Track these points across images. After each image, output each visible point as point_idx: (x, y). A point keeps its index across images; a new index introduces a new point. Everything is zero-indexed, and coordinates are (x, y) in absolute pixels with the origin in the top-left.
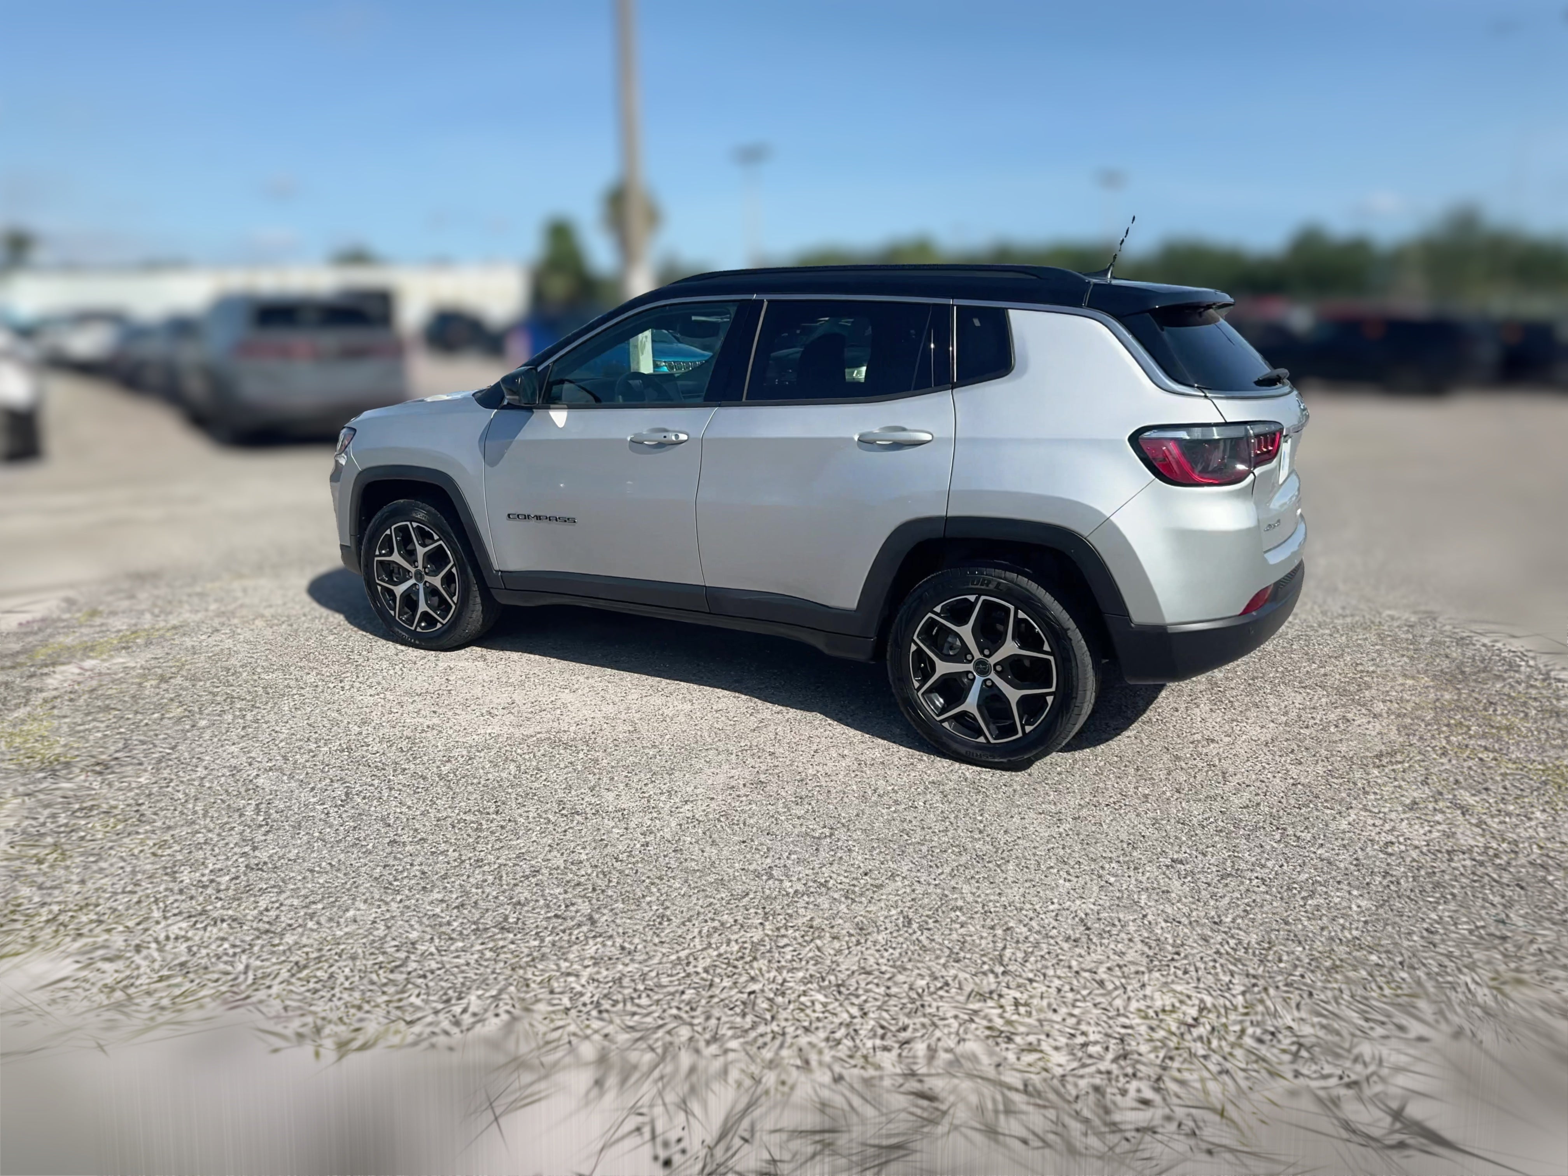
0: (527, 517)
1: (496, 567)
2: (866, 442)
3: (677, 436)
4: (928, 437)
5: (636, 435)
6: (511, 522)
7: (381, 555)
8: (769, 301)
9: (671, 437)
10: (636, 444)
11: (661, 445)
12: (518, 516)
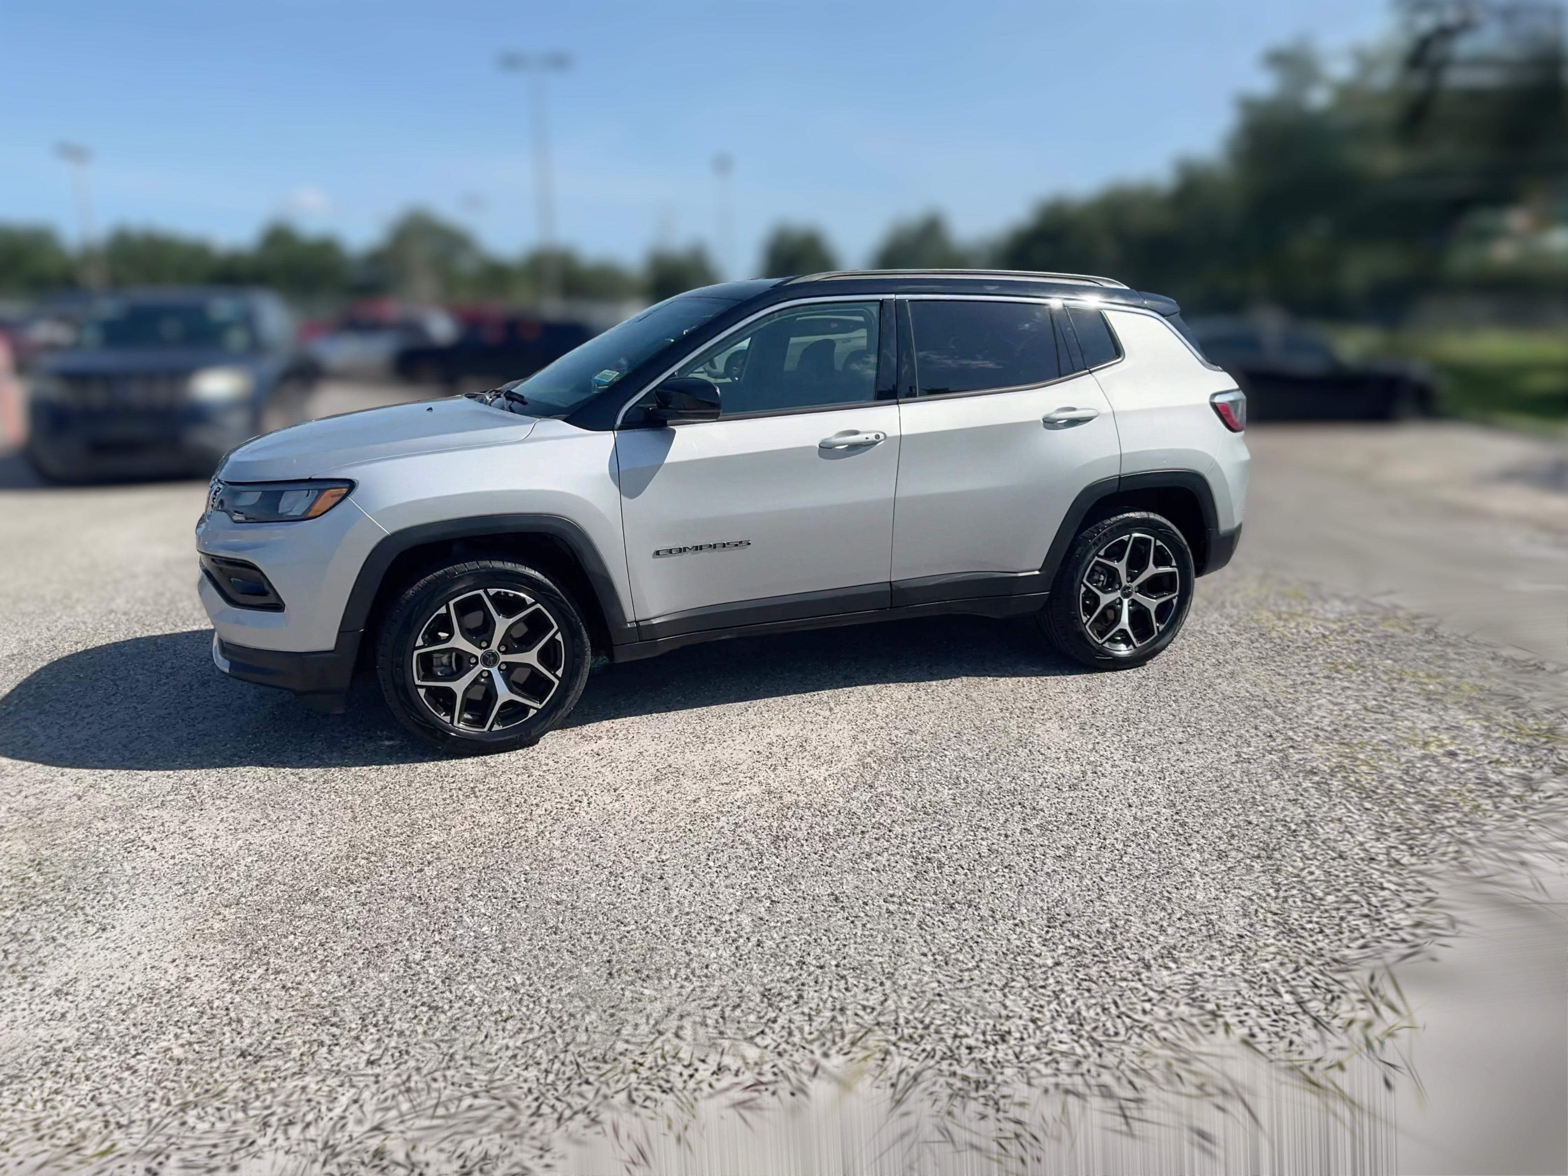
0: (682, 550)
2: (1050, 423)
3: (877, 436)
4: (1094, 413)
5: (823, 441)
6: (659, 560)
7: (426, 645)
8: (908, 300)
9: (872, 437)
10: (827, 450)
11: (855, 448)
12: (670, 551)
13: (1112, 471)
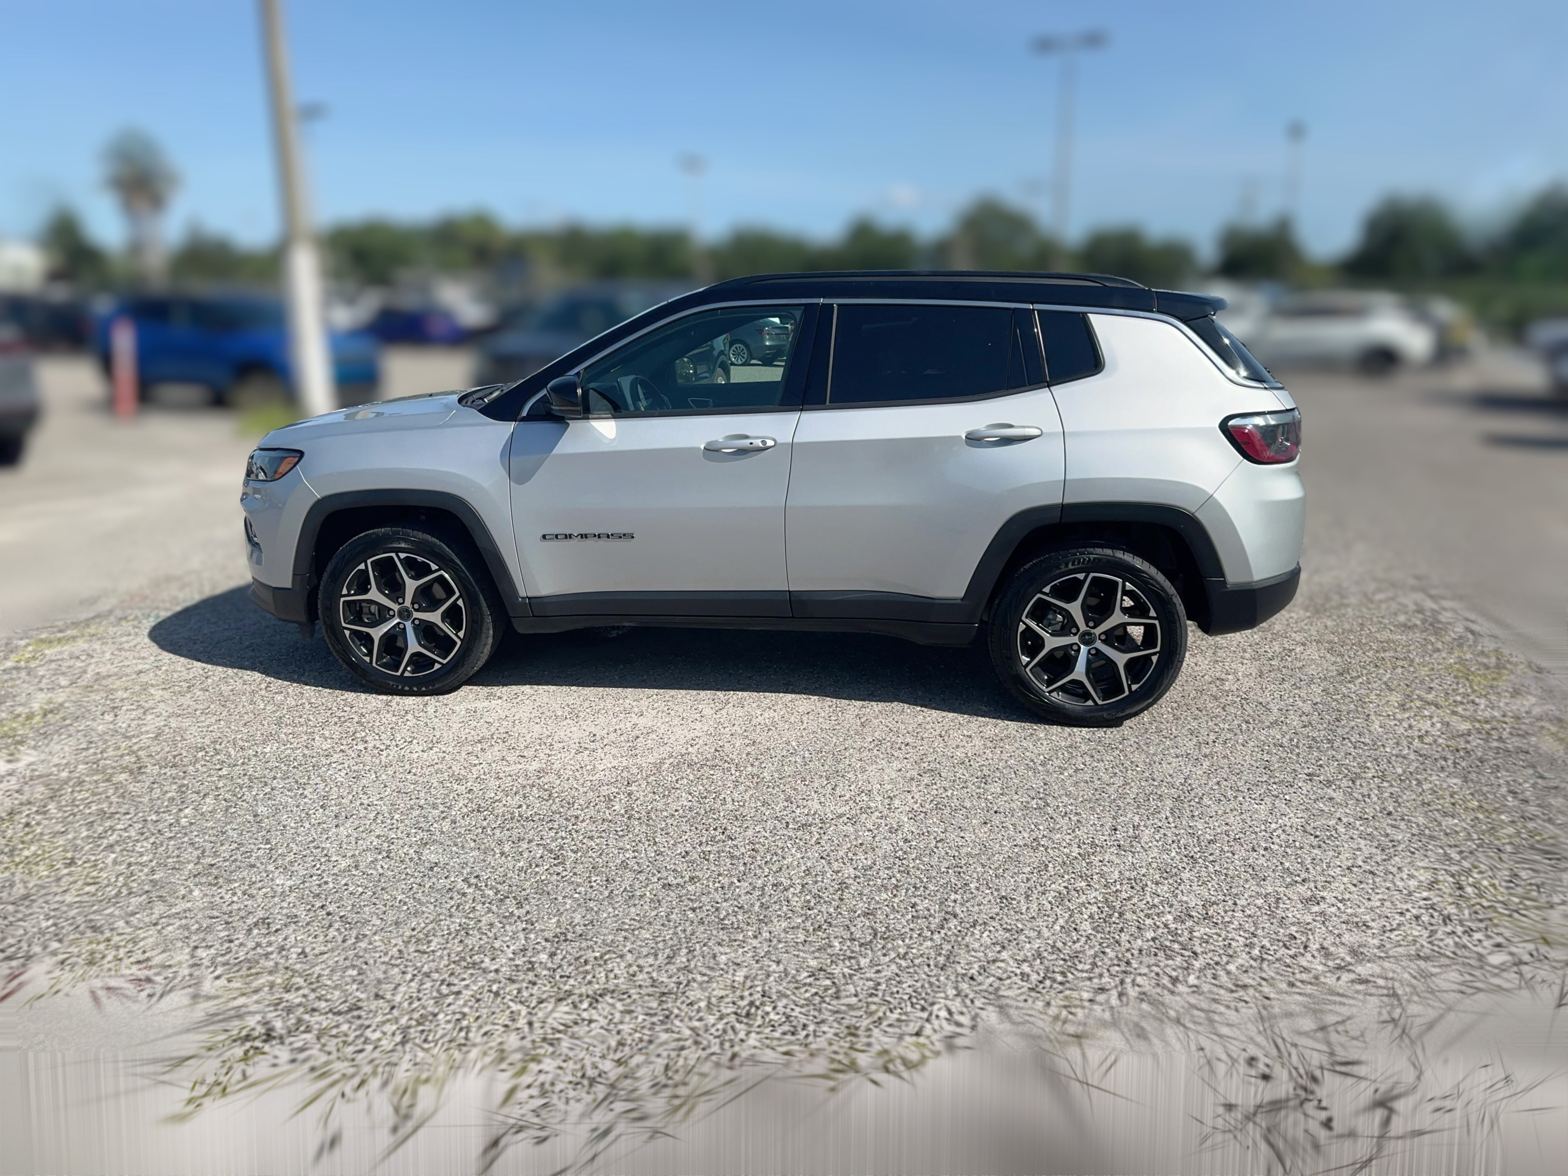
0: (568, 537)
1: (522, 593)
2: (974, 440)
3: (764, 442)
4: (1036, 432)
5: (709, 444)
6: (546, 543)
7: (349, 595)
8: (839, 305)
9: (758, 443)
10: (712, 451)
11: (742, 452)
12: (557, 536)
13: (1055, 498)
